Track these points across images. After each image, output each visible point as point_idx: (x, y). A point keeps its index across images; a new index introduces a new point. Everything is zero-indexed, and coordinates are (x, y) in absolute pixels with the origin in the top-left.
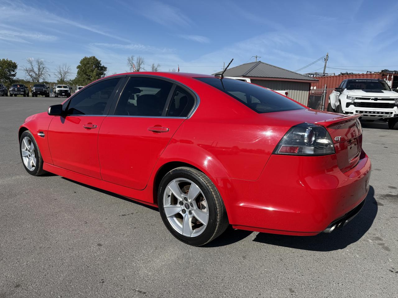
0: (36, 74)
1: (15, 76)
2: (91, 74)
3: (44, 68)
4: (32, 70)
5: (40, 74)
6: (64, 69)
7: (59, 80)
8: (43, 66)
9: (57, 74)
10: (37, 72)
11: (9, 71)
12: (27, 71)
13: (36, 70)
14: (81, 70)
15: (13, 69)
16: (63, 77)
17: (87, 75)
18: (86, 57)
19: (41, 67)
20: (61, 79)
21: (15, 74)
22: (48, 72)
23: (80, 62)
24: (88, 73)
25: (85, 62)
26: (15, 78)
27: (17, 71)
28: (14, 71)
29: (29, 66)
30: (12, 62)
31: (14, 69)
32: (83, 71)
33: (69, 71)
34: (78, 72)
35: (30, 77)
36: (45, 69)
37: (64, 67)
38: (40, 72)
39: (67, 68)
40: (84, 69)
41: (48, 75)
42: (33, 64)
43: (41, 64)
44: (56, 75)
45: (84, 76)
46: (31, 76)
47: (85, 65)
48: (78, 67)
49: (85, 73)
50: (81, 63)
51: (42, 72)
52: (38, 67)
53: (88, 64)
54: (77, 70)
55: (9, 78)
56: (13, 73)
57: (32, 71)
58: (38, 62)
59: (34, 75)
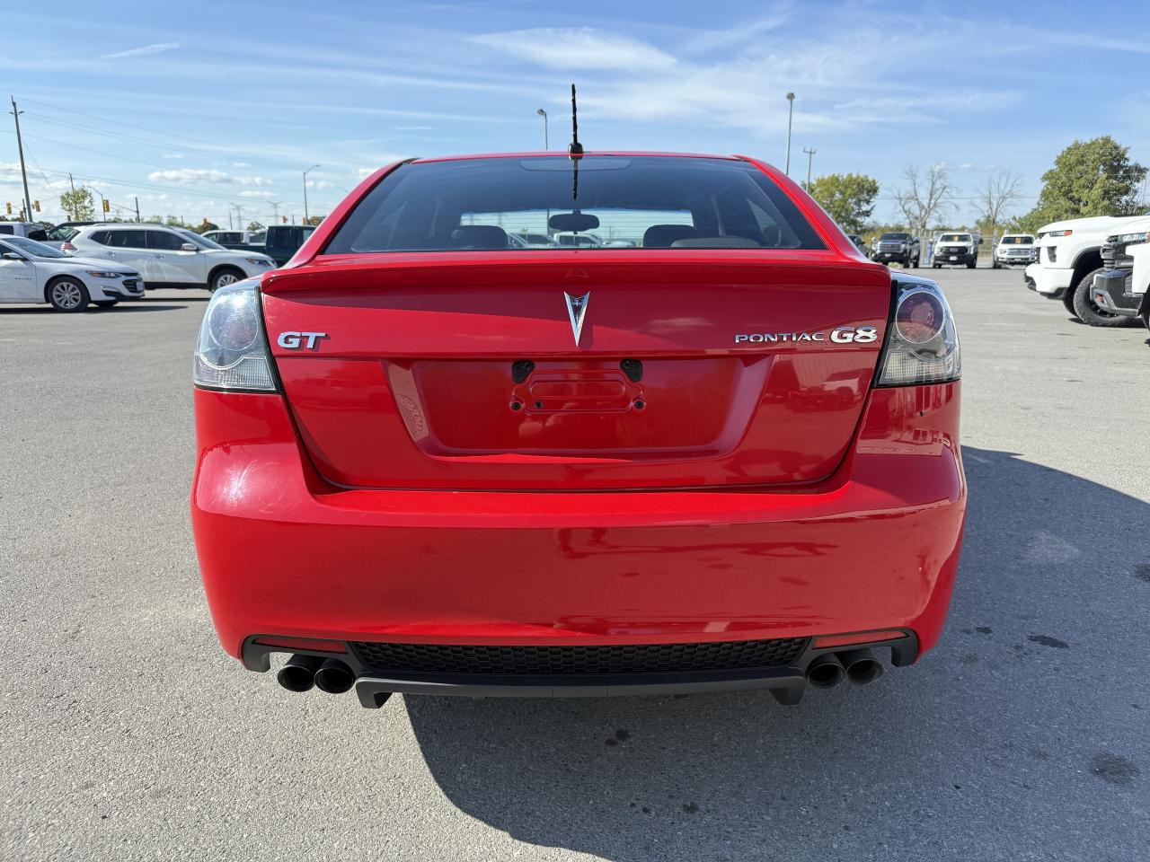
0: (922, 207)
1: (868, 216)
2: (1085, 195)
3: (945, 187)
4: (915, 198)
5: (931, 206)
6: (1002, 187)
7: (982, 220)
8: (945, 184)
9: (977, 202)
10: (925, 203)
11: (858, 203)
12: (900, 199)
13: (923, 195)
14: (1054, 186)
15: (868, 197)
16: (994, 210)
17: (1071, 199)
18: (1077, 141)
19: (938, 185)
20: (989, 217)
21: (869, 211)
22: (953, 198)
23: (1055, 159)
24: (1074, 194)
25: (1073, 159)
26: (867, 221)
27: (875, 201)
28: (868, 202)
29: (906, 187)
30: (867, 181)
31: (871, 198)
32: (1060, 188)
33: (1016, 190)
34: (1043, 192)
35: (904, 216)
36: (947, 190)
37: (1004, 179)
38: (933, 202)
39: (1010, 182)
40: (1064, 179)
41: (953, 207)
42: (917, 180)
43: (940, 177)
44: (975, 206)
45: (1062, 201)
46: (908, 212)
47: (1071, 169)
48: (1049, 176)
49: (1065, 194)
50: (1058, 163)
51: (939, 201)
52: (930, 186)
53: (1082, 163)
54: (1042, 186)
55: (854, 223)
56: (865, 208)
57: (912, 198)
58: (932, 172)
59: (916, 210)
